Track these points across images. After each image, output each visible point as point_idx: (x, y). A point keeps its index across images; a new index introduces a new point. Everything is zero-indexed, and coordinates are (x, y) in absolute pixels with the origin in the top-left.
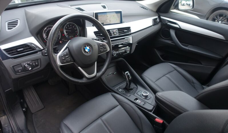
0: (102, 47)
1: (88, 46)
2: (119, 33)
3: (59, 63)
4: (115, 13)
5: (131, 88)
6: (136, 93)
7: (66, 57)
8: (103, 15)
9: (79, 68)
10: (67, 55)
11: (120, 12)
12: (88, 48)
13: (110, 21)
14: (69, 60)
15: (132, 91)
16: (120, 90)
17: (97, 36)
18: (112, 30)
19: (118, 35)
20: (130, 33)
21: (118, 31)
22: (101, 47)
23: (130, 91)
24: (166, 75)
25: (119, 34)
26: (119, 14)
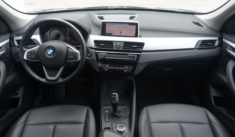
0: (72, 55)
1: (52, 49)
2: (124, 47)
3: (25, 57)
4: (128, 24)
5: (116, 114)
6: (116, 123)
7: (32, 54)
8: (113, 25)
9: (44, 67)
10: (33, 53)
11: (136, 24)
12: (51, 51)
13: (121, 33)
14: (34, 57)
15: (115, 118)
16: (107, 112)
17: (96, 45)
18: (116, 42)
19: (121, 49)
20: (141, 50)
21: (124, 45)
22: (70, 53)
23: (114, 118)
24: (180, 123)
25: (123, 49)
26: (135, 27)
